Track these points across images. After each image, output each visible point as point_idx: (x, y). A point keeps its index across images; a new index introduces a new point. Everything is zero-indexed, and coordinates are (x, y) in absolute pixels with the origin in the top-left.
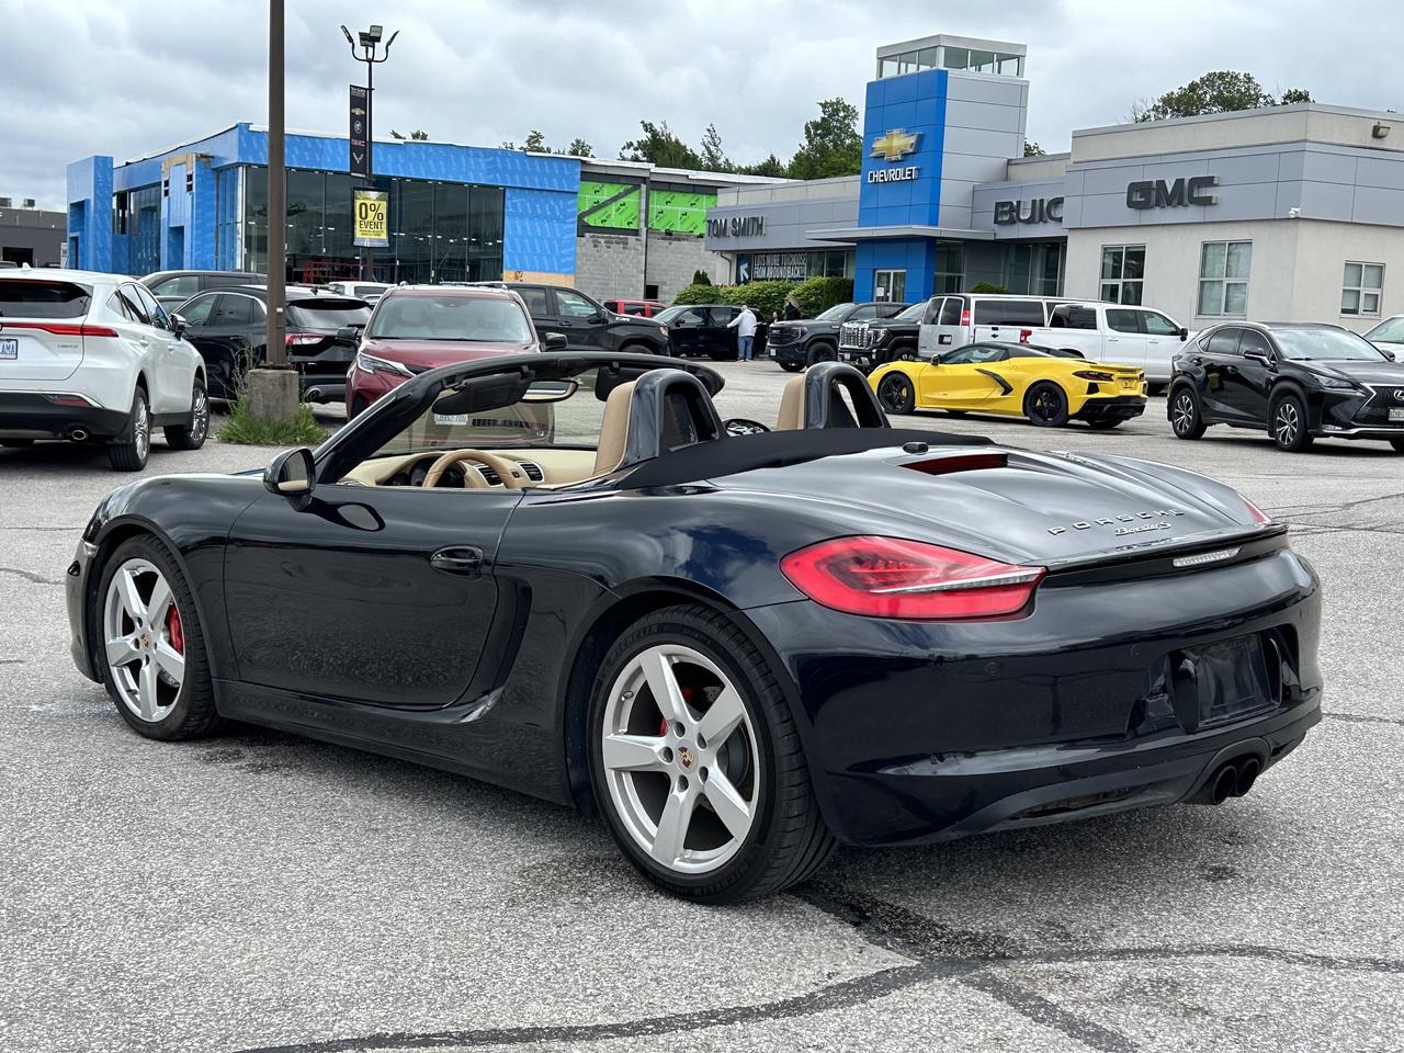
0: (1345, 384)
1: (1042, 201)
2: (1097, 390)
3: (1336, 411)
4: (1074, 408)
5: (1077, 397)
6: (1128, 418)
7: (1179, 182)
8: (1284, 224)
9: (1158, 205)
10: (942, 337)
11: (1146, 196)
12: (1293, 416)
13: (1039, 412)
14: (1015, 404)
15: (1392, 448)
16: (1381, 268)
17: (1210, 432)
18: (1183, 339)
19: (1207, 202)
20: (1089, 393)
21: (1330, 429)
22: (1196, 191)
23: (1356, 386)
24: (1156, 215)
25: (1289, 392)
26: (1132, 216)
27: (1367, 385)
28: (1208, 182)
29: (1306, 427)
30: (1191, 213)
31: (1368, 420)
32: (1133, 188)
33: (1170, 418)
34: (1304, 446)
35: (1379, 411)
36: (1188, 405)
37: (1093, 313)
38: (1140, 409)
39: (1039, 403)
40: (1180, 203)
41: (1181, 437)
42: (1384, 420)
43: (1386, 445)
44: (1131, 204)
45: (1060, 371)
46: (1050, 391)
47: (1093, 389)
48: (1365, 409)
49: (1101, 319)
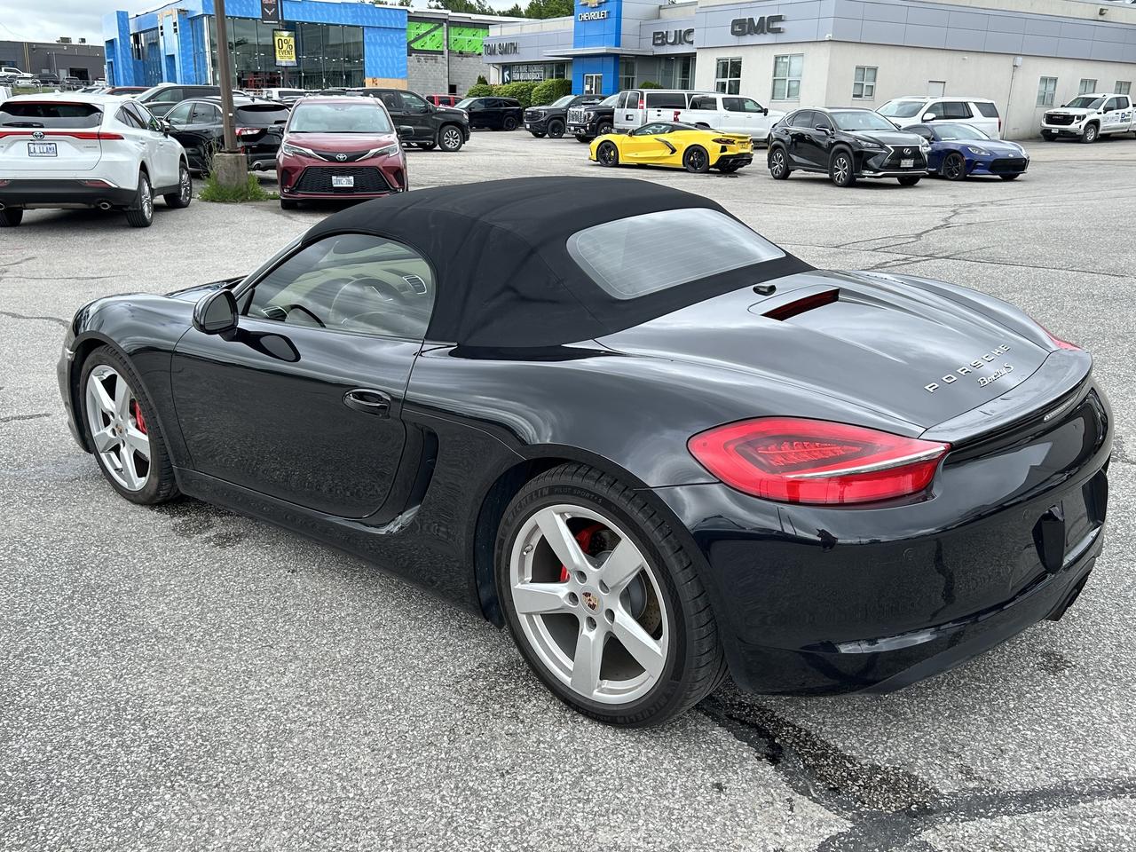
0: (875, 145)
1: (680, 31)
2: (726, 150)
3: (871, 162)
4: (713, 161)
5: (714, 157)
6: (742, 166)
7: (762, 19)
8: (822, 44)
9: (749, 33)
10: (627, 116)
11: (743, 28)
12: (844, 166)
13: (692, 164)
14: (678, 160)
15: (898, 183)
16: (875, 69)
17: (793, 175)
18: (765, 115)
19: (778, 31)
20: (721, 152)
21: (866, 173)
22: (771, 24)
23: (882, 146)
24: (748, 39)
25: (843, 151)
26: (734, 40)
27: (889, 146)
28: (779, 19)
29: (852, 172)
30: (769, 38)
31: (889, 167)
32: (735, 23)
33: (769, 167)
34: (852, 183)
35: (896, 162)
36: (781, 159)
37: (714, 101)
38: (750, 161)
39: (692, 158)
40: (763, 32)
41: (776, 178)
42: (898, 167)
43: (895, 181)
44: (733, 33)
45: (704, 139)
46: (698, 151)
47: (724, 149)
48: (887, 161)
49: (720, 104)
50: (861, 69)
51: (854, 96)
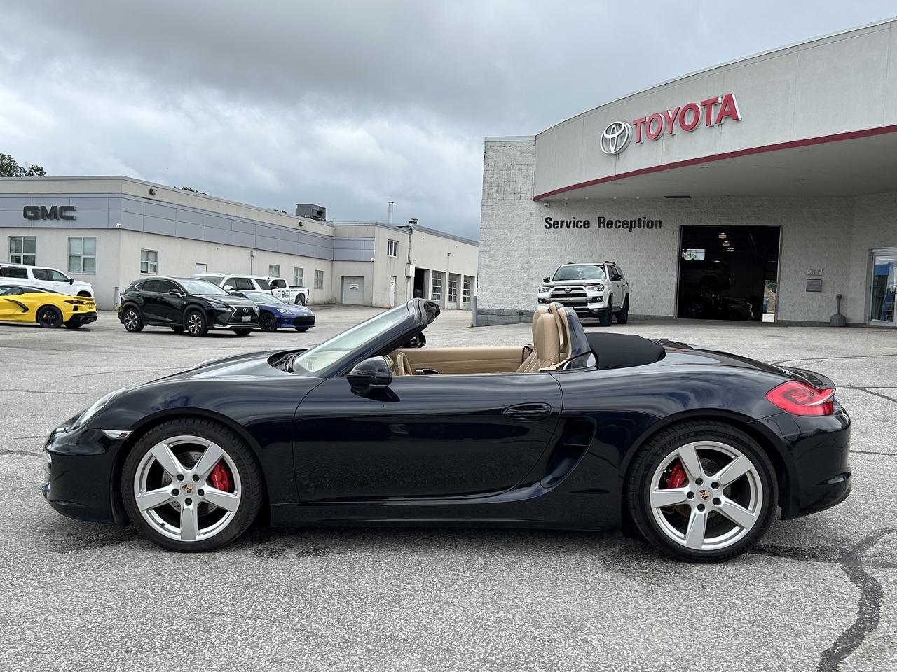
0: (222, 306)
2: (77, 310)
3: (219, 318)
4: (66, 318)
5: (68, 312)
6: (88, 323)
7: (54, 208)
8: (113, 231)
9: (42, 218)
11: (34, 213)
12: (198, 320)
13: (45, 321)
14: (31, 316)
16: (156, 253)
17: (146, 328)
18: (71, 284)
19: (71, 218)
20: (74, 311)
21: (217, 326)
22: (63, 213)
23: (227, 306)
24: (41, 223)
25: (198, 310)
26: (27, 223)
27: (233, 306)
28: (71, 208)
29: (206, 326)
30: (61, 223)
31: (234, 321)
32: (26, 209)
33: (122, 323)
34: (204, 334)
35: (238, 317)
36: (134, 316)
37: (25, 270)
38: (96, 318)
39: (45, 316)
40: (55, 218)
41: (130, 331)
42: (240, 322)
43: (233, 333)
44: (26, 216)
45: (57, 301)
46: (51, 310)
47: (76, 309)
48: (232, 317)
49: (30, 273)
50: (145, 252)
51: (142, 272)
